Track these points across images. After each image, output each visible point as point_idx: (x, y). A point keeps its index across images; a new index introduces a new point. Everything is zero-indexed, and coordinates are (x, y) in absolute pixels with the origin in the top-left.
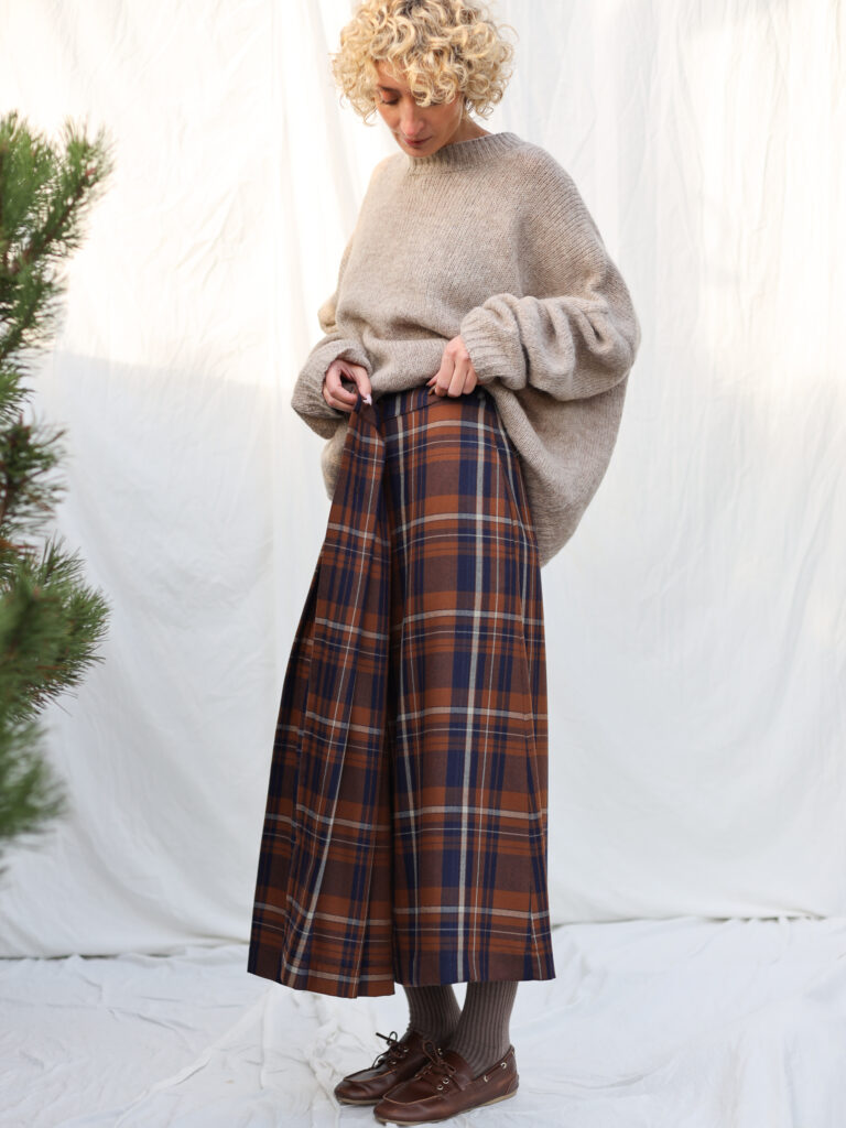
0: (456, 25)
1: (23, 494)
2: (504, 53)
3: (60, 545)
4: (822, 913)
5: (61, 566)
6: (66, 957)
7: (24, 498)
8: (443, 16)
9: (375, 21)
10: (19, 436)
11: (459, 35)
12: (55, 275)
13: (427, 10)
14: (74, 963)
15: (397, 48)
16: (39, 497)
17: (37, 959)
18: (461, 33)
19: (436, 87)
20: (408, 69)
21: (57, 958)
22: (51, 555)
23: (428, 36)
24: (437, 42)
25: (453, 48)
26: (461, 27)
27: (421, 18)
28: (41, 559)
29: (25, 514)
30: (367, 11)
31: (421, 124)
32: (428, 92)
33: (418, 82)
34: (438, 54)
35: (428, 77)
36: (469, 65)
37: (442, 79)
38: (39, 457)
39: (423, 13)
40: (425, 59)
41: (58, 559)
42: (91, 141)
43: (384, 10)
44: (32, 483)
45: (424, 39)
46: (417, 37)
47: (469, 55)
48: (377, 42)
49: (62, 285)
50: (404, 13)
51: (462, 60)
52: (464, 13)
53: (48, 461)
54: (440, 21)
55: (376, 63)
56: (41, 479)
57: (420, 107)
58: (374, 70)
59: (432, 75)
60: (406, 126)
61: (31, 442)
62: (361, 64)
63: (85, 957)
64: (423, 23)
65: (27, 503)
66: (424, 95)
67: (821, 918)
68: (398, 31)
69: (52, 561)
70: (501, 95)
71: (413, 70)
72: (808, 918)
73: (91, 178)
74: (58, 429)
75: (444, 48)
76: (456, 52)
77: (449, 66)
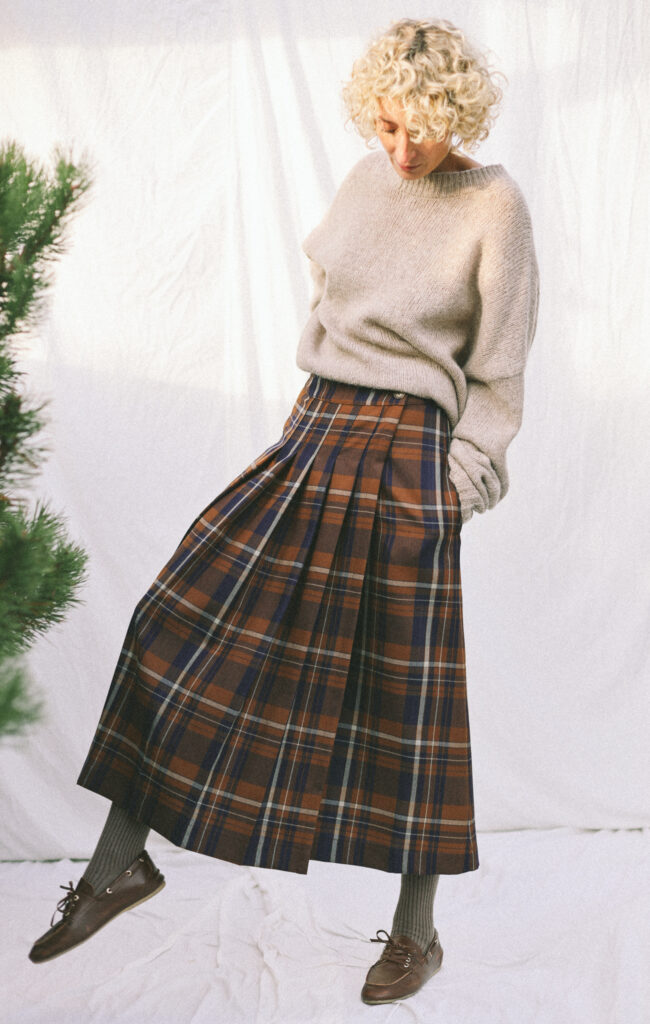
0: (453, 72)
1: (16, 454)
2: (494, 98)
3: (48, 503)
5: (49, 522)
6: (58, 860)
7: (17, 458)
8: (442, 63)
9: (382, 62)
10: (13, 403)
11: (454, 81)
13: (428, 57)
14: (65, 866)
15: (397, 89)
16: (28, 457)
17: (35, 861)
18: (456, 80)
19: (429, 127)
20: (406, 109)
21: (51, 861)
22: (42, 512)
23: (426, 80)
24: (433, 87)
25: (447, 93)
26: (457, 75)
27: (422, 64)
29: (19, 471)
30: (377, 52)
31: (413, 154)
32: (421, 129)
33: (413, 121)
34: (434, 98)
35: (422, 117)
36: (461, 108)
37: (435, 120)
38: (27, 423)
39: (424, 60)
40: (421, 101)
41: (47, 516)
42: (76, 164)
43: (391, 53)
44: (22, 445)
45: (422, 84)
46: (417, 81)
47: (461, 100)
48: (381, 81)
49: (49, 281)
50: (407, 58)
51: (454, 104)
52: (461, 63)
53: (34, 427)
54: (439, 69)
55: (379, 99)
56: (30, 442)
57: (413, 143)
58: (376, 105)
59: (426, 116)
60: (401, 154)
61: (21, 410)
62: (365, 97)
63: (74, 861)
64: (424, 69)
65: (20, 462)
66: (418, 132)
68: (401, 75)
69: (42, 517)
70: (487, 134)
71: (410, 110)
73: (74, 193)
74: (45, 398)
75: (439, 93)
76: (450, 96)
77: (442, 109)
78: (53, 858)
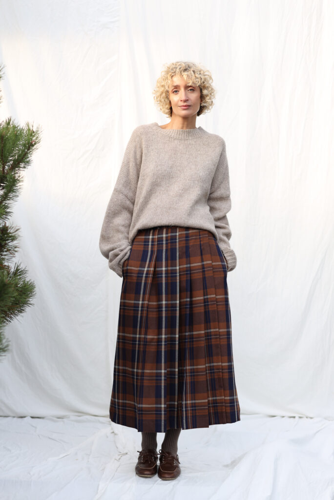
1: (5, 249)
3: (20, 264)
4: (311, 416)
5: (20, 272)
6: (25, 417)
7: (5, 250)
10: (5, 230)
12: (19, 176)
14: (28, 419)
16: (10, 250)
17: (14, 417)
21: (22, 417)
22: (17, 268)
28: (12, 270)
29: (5, 255)
38: (11, 237)
41: (19, 270)
42: (34, 130)
44: (8, 245)
49: (21, 180)
53: (14, 238)
56: (11, 244)
61: (8, 231)
63: (32, 417)
65: (6, 251)
67: (311, 418)
69: (17, 270)
72: (307, 417)
73: (33, 143)
74: (17, 228)
78: (22, 416)
